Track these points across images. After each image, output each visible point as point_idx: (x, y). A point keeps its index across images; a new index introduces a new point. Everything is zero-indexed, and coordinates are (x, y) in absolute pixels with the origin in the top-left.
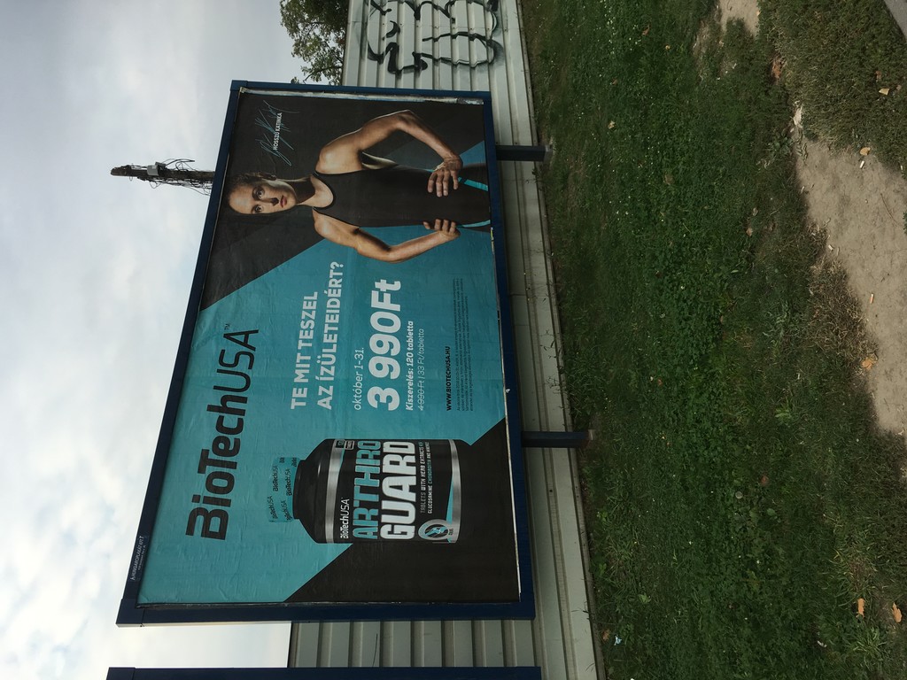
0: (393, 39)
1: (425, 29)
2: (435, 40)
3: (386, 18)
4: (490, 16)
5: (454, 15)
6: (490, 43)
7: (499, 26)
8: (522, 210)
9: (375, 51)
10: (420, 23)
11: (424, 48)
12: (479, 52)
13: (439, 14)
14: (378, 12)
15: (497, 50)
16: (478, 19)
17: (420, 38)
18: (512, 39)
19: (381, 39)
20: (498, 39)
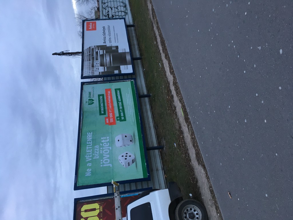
0: (108, 13)
1: (113, 11)
2: (115, 13)
3: (106, 10)
4: (125, 8)
5: (118, 9)
6: (125, 12)
7: (126, 9)
9: (105, 15)
10: (112, 10)
11: (113, 14)
12: (123, 14)
13: (116, 9)
14: (105, 9)
15: (126, 13)
16: (123, 9)
17: (113, 13)
18: (129, 11)
19: (106, 13)
20: (126, 11)
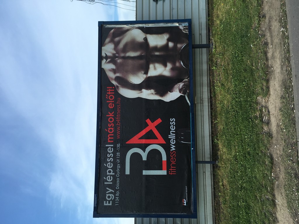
8: (201, 66)
